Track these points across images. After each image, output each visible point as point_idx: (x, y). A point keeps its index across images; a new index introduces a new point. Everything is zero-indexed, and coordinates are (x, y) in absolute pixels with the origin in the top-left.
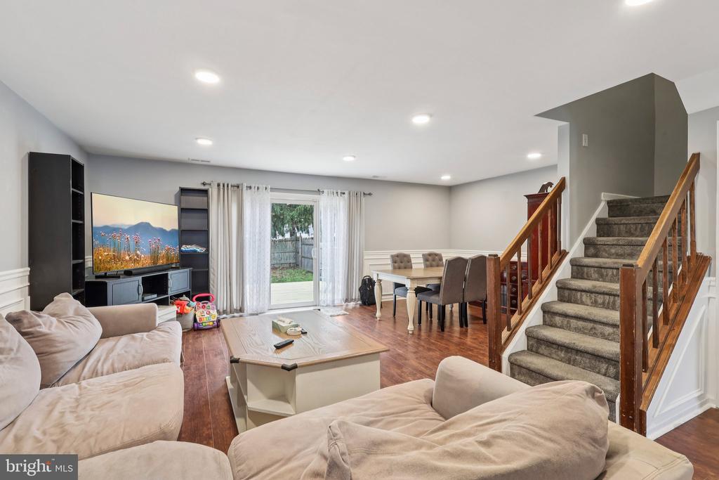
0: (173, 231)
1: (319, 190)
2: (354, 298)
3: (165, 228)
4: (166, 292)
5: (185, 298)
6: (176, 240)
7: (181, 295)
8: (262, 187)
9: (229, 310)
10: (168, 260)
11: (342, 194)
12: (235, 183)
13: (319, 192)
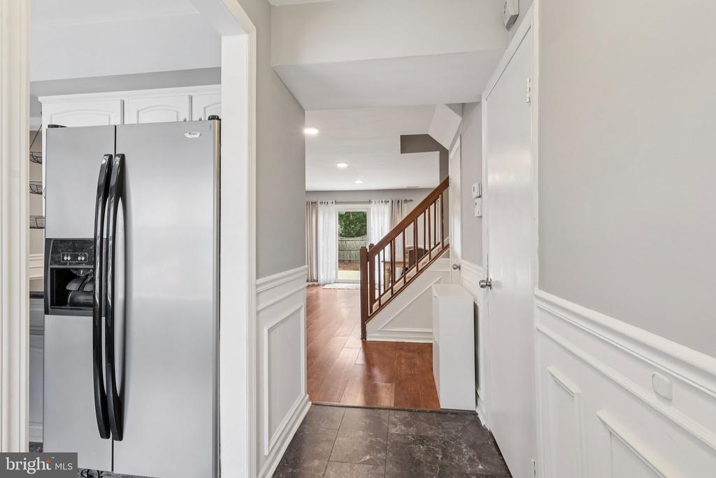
11: (386, 202)
12: (314, 200)
13: (370, 202)
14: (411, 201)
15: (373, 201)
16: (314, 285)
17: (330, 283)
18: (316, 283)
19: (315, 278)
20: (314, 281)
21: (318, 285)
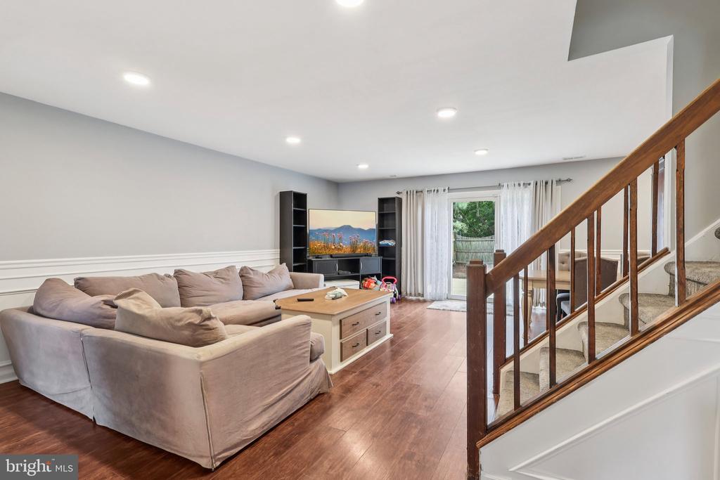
0: (371, 231)
1: (500, 184)
2: (541, 302)
3: (362, 228)
4: (358, 272)
5: (375, 278)
6: (375, 235)
7: (373, 275)
8: (441, 189)
9: (413, 293)
10: (365, 249)
11: (526, 185)
12: (419, 189)
13: (500, 186)
14: (569, 180)
15: (505, 185)
16: (419, 301)
17: (440, 300)
18: (421, 298)
19: (420, 291)
20: (419, 295)
21: (425, 301)
